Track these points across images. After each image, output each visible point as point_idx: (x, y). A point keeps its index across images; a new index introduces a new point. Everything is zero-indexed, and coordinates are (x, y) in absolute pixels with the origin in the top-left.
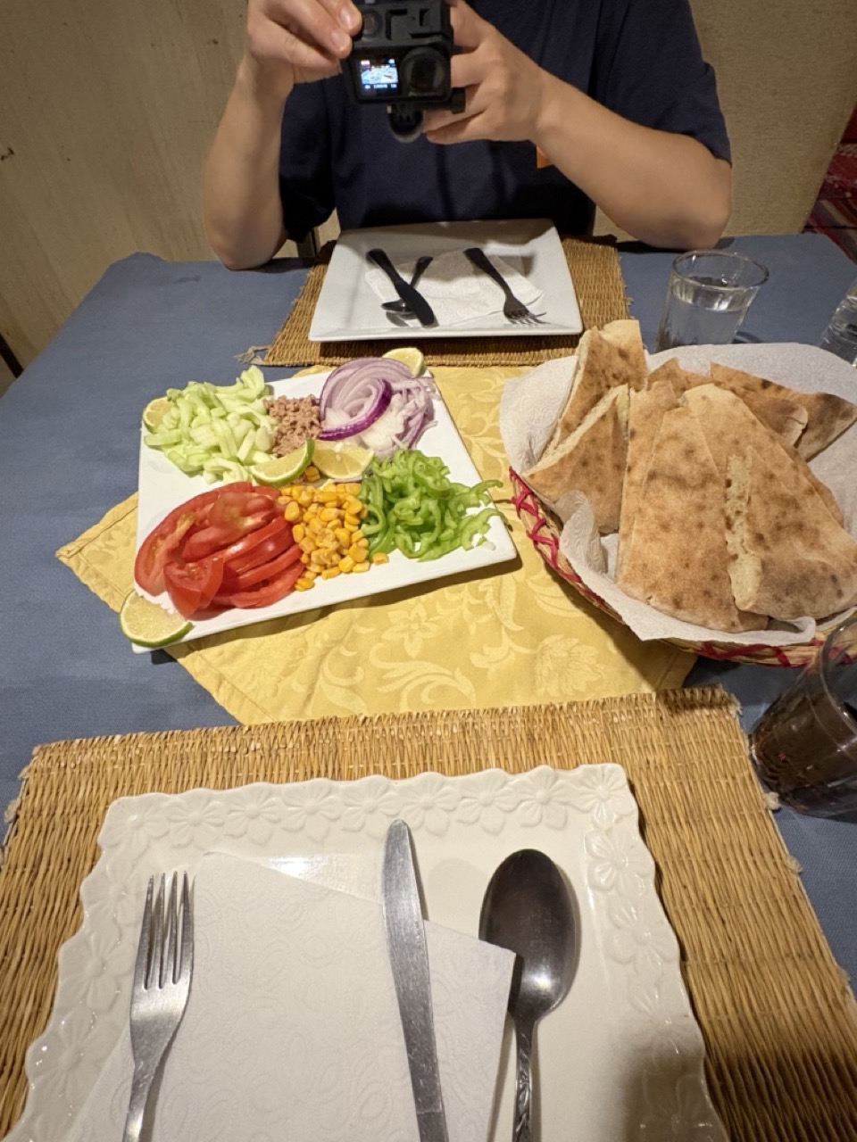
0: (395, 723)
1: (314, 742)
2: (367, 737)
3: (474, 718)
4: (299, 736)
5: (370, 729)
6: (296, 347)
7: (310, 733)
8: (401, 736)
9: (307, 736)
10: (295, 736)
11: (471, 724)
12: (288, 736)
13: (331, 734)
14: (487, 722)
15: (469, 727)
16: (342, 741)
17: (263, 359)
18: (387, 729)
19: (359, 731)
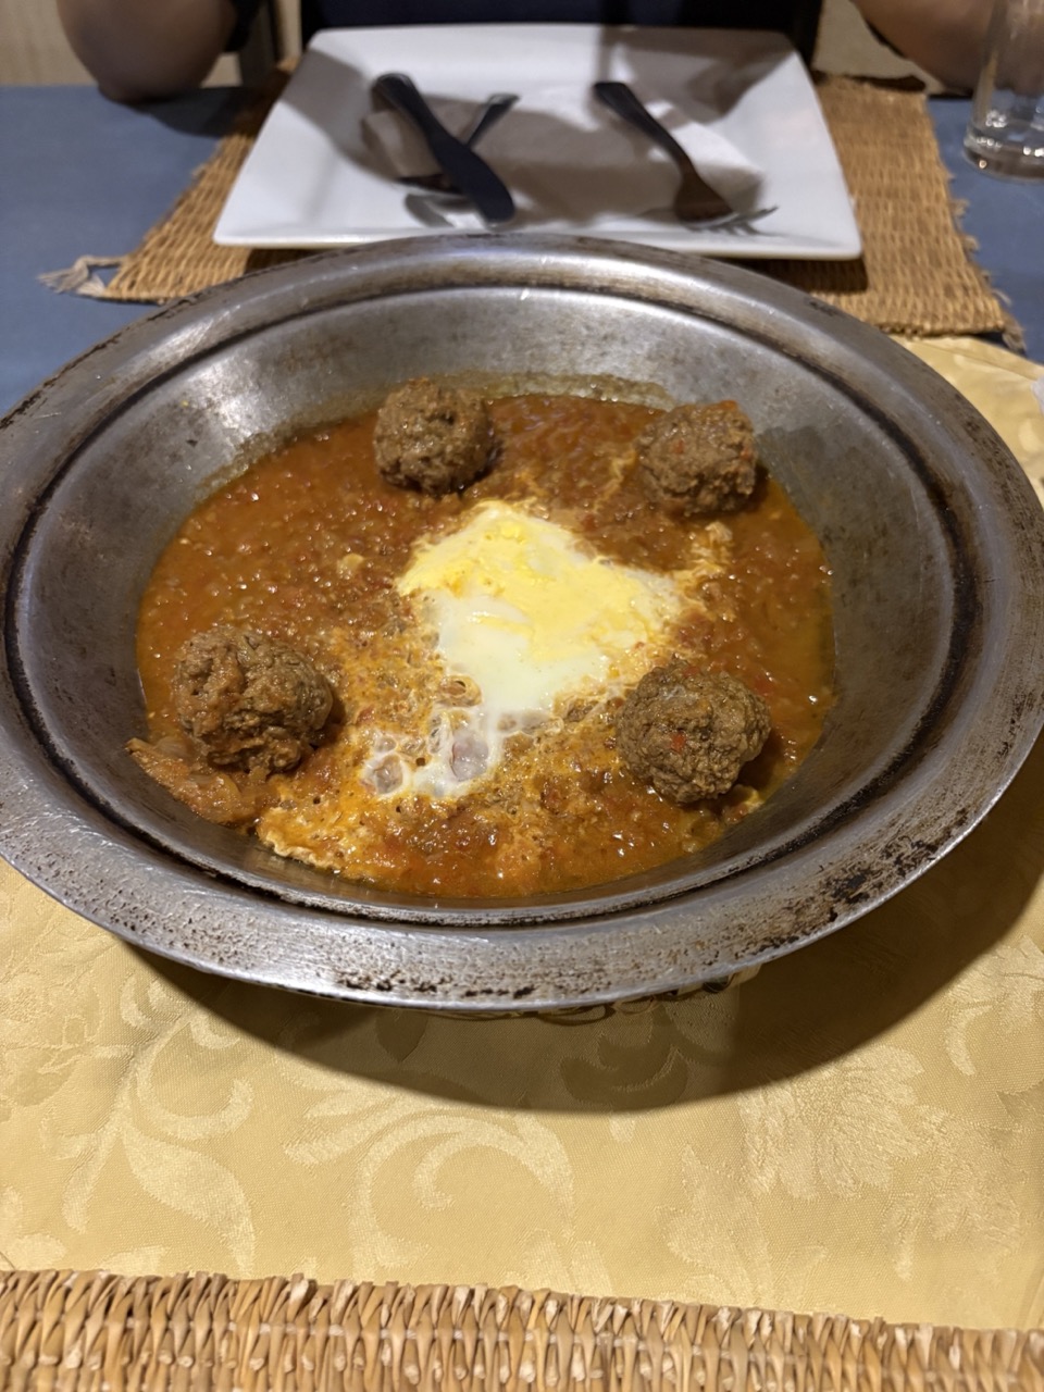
0: (398, 1320)
1: (144, 1356)
2: (305, 1362)
3: (640, 1338)
4: (103, 1330)
5: (318, 1333)
6: (188, 265)
7: (137, 1324)
8: (411, 1371)
9: (126, 1331)
10: (92, 1329)
11: (629, 1357)
12: (71, 1326)
13: (200, 1334)
14: (681, 1356)
15: (624, 1368)
16: (232, 1364)
17: (106, 284)
18: (371, 1339)
19: (285, 1336)
